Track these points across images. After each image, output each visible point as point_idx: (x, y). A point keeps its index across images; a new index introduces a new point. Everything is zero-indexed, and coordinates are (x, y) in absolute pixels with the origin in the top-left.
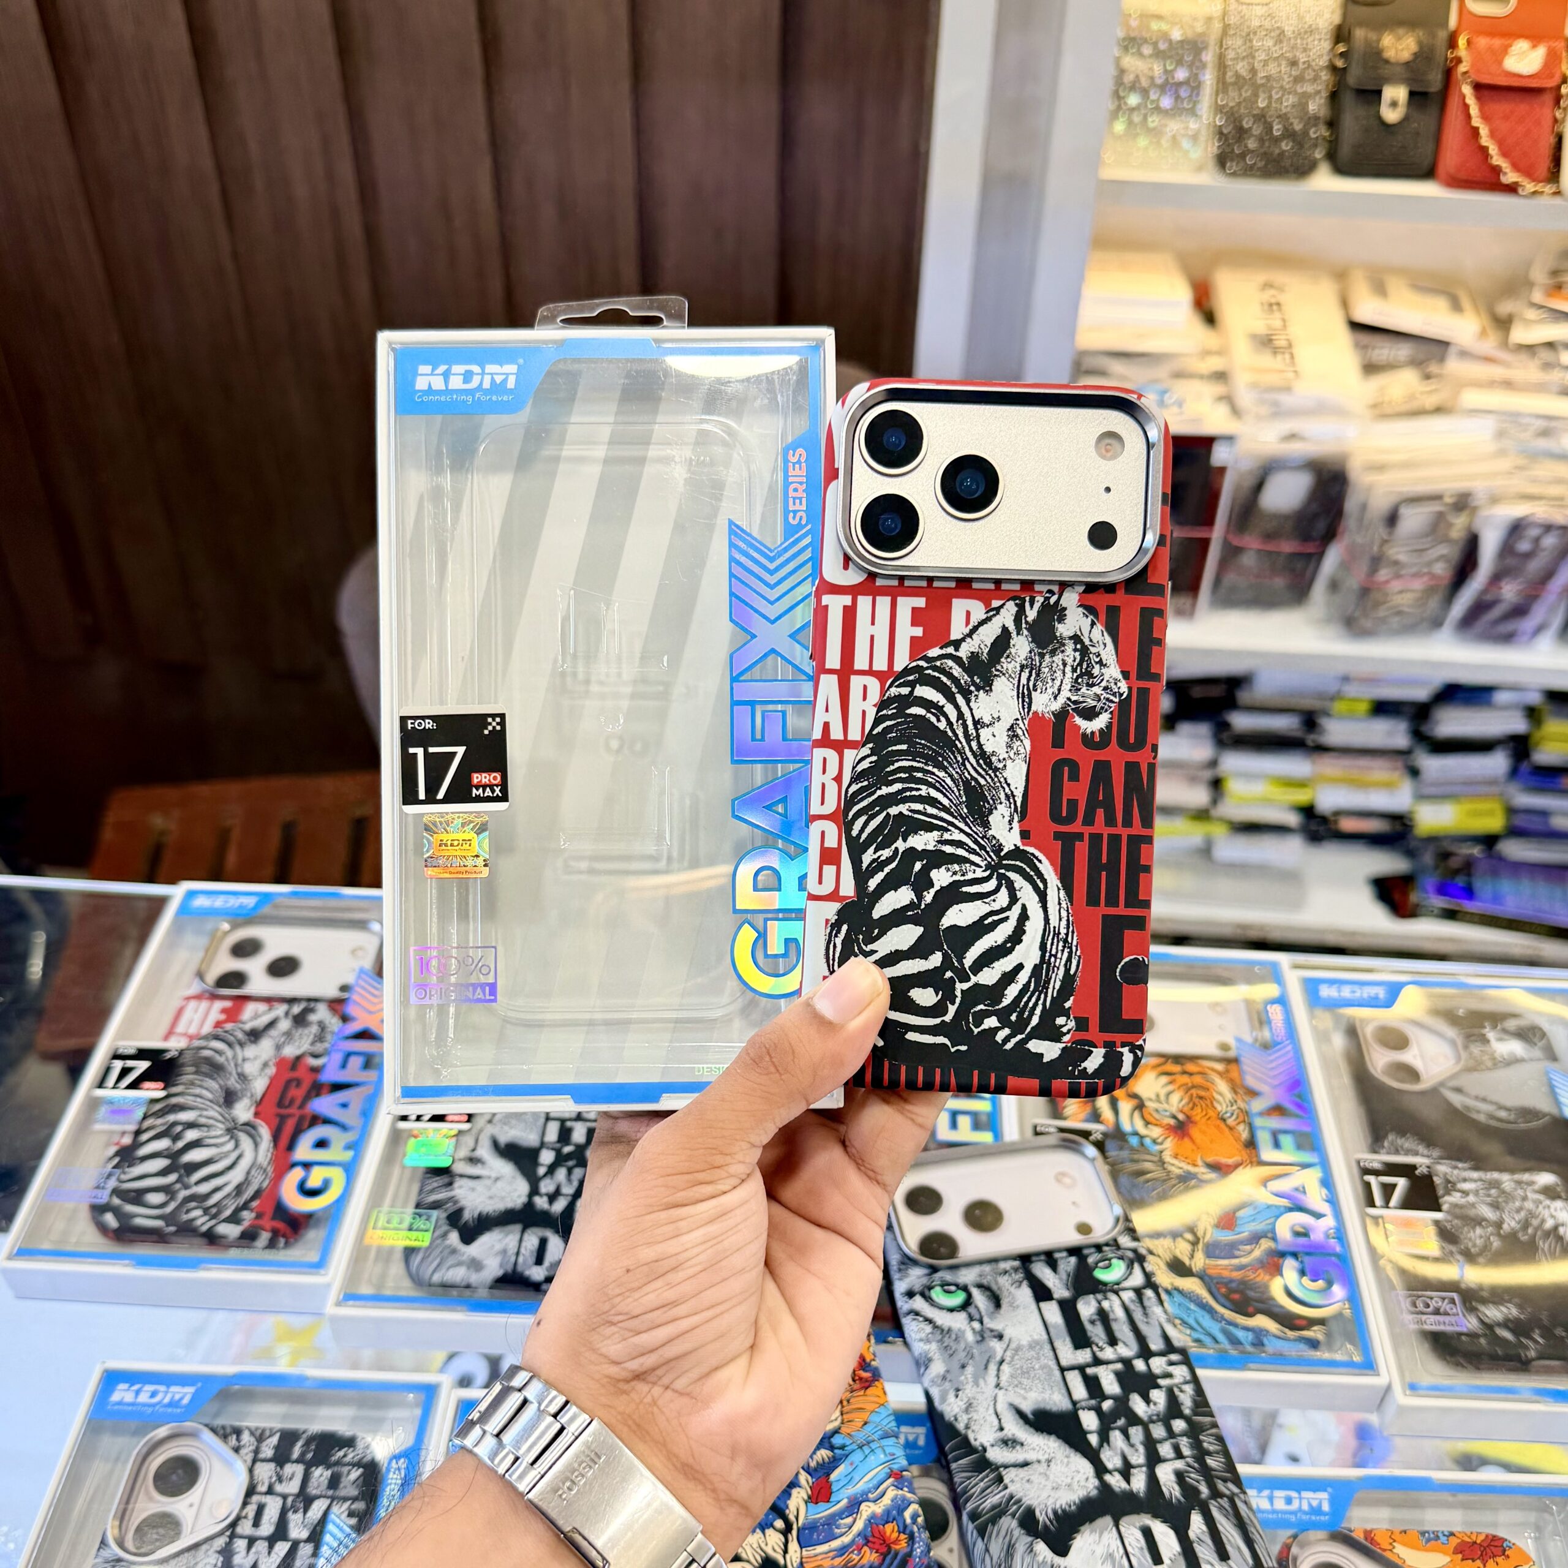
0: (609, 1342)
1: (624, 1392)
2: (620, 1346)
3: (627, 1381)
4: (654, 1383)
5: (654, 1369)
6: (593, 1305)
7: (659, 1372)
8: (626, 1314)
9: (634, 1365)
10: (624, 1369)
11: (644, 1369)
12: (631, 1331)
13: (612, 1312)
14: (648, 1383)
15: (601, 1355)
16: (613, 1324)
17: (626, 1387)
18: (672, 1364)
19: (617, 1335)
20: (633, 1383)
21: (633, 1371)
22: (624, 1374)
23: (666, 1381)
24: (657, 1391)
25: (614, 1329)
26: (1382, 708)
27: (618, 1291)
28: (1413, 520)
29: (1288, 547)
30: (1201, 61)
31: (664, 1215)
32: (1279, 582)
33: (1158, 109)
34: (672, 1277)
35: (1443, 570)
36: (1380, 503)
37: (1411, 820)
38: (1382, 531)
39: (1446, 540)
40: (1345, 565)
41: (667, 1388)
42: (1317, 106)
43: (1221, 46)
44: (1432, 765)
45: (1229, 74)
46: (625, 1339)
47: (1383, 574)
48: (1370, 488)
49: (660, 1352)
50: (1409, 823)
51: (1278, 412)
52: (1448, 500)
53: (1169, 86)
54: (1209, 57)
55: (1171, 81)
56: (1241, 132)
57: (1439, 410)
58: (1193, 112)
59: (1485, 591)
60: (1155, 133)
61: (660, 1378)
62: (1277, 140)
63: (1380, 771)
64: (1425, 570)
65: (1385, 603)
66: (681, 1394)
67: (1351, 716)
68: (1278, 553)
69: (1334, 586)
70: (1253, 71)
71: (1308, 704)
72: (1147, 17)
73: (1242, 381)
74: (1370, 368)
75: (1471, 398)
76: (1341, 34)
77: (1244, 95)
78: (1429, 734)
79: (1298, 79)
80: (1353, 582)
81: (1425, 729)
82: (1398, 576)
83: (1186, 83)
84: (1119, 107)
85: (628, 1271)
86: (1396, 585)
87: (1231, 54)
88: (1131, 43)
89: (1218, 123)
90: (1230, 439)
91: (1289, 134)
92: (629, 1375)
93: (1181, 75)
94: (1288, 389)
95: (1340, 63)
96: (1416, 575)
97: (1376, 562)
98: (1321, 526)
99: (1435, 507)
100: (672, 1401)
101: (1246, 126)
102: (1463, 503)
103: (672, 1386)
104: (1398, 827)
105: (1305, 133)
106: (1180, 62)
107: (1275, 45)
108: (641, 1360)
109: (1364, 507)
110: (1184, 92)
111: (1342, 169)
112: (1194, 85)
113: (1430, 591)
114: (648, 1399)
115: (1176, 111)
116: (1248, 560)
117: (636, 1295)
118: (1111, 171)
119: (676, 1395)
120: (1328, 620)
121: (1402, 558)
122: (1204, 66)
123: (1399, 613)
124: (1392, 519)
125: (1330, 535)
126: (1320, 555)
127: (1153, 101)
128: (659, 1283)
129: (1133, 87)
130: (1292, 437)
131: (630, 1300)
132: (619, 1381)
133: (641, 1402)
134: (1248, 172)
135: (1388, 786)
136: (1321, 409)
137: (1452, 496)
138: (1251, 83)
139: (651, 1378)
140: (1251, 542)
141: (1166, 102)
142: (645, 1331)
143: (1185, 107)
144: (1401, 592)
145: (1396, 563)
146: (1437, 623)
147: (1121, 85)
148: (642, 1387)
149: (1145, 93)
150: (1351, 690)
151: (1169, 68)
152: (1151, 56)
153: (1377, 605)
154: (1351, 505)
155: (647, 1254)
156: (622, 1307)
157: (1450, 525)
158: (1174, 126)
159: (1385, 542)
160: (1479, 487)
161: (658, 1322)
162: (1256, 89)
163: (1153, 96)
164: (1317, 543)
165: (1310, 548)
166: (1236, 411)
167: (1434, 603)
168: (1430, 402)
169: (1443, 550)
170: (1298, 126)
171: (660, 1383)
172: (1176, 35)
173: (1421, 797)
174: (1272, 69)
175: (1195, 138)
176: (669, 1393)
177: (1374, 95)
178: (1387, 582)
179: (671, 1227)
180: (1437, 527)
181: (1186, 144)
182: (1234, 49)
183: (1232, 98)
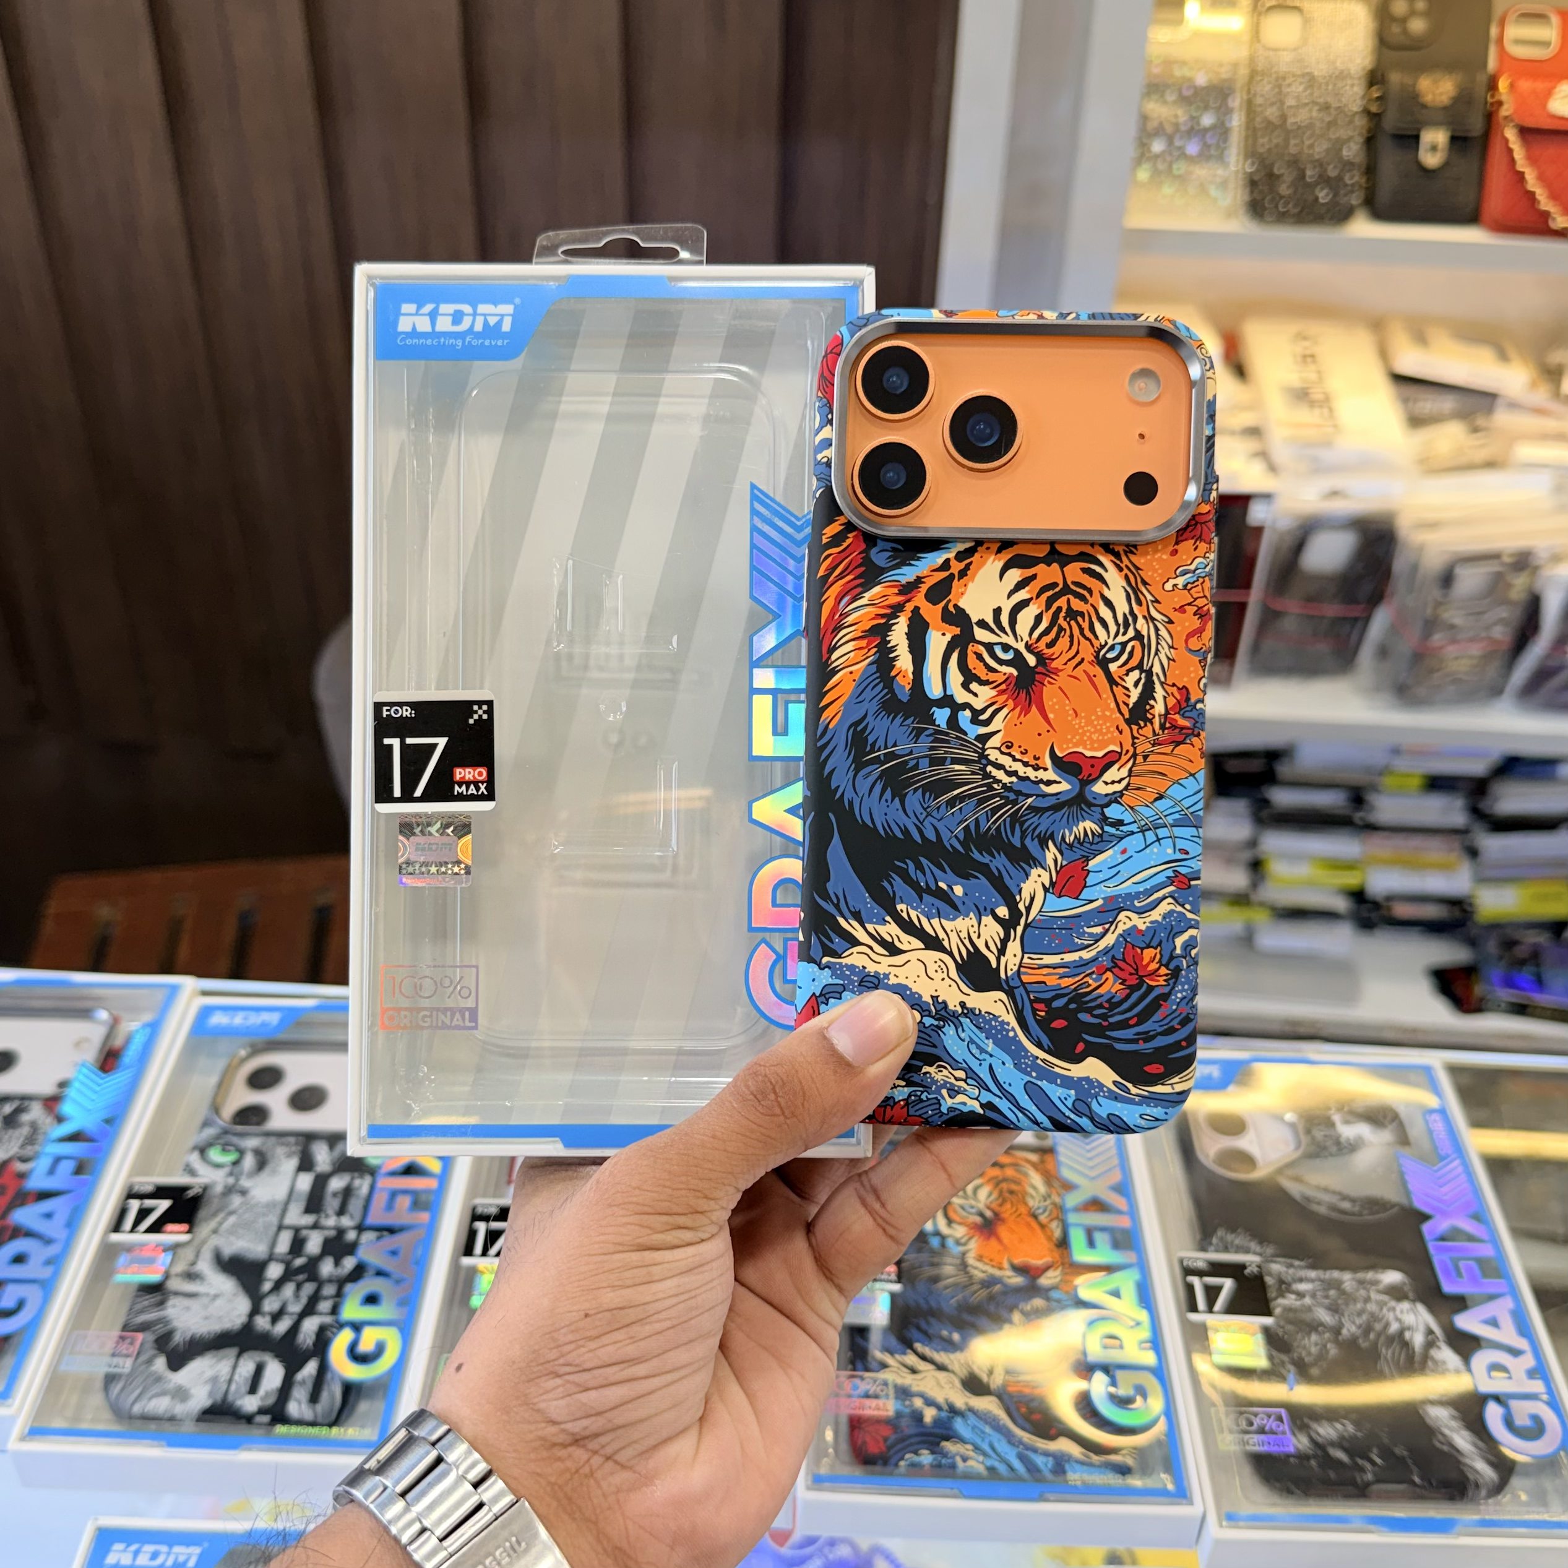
0: (550, 1395)
1: (559, 1459)
2: (562, 1402)
3: (564, 1446)
4: (595, 1452)
5: (597, 1435)
6: (534, 1352)
7: (603, 1440)
8: (577, 1366)
9: (576, 1427)
10: (563, 1431)
11: (587, 1433)
12: (577, 1385)
13: (561, 1361)
14: (587, 1450)
15: (538, 1411)
16: (559, 1376)
17: (563, 1453)
18: (620, 1432)
19: (561, 1389)
20: (571, 1449)
21: (573, 1434)
22: (561, 1438)
23: (609, 1450)
24: (596, 1460)
25: (559, 1381)
26: (1436, 784)
27: (571, 1337)
28: (1469, 581)
29: (1332, 610)
30: (1226, 105)
31: (635, 1257)
32: (1323, 647)
33: (1183, 156)
34: (635, 1328)
35: (1502, 634)
36: (1433, 561)
37: (1471, 905)
38: (1436, 593)
39: (1506, 602)
40: (1394, 629)
41: (608, 1458)
42: (1353, 151)
43: (1249, 92)
44: (1494, 845)
45: (1258, 119)
46: (570, 1395)
47: (1438, 638)
48: (1421, 548)
49: (608, 1415)
50: (1469, 909)
51: (1318, 468)
52: (1507, 559)
53: (1194, 131)
54: (1236, 102)
55: (1197, 128)
56: (1272, 178)
57: (1490, 465)
58: (1221, 158)
59: (1548, 656)
60: (1182, 179)
61: (603, 1447)
62: (1311, 186)
63: (1435, 850)
64: (1484, 634)
65: (1438, 670)
66: (623, 1467)
67: (1400, 792)
68: (1323, 617)
69: (1383, 652)
70: (1284, 117)
71: (1356, 778)
72: (1168, 63)
73: (1278, 438)
74: (1416, 421)
75: (1526, 452)
76: (1374, 78)
77: (1275, 141)
78: (1488, 811)
79: (1331, 124)
80: (1406, 646)
81: (1483, 805)
82: (1454, 641)
83: (1213, 127)
84: (1143, 154)
85: (586, 1315)
86: (1451, 650)
87: (1259, 100)
88: (1155, 88)
89: (1249, 170)
90: (1267, 497)
91: (1324, 180)
92: (569, 1439)
93: (1207, 120)
94: (1327, 444)
95: (1374, 109)
96: (1471, 640)
97: (1431, 625)
98: (1367, 588)
99: (1493, 567)
100: (612, 1474)
101: (1276, 171)
102: (1523, 562)
103: (617, 1457)
104: (1457, 913)
105: (1340, 178)
106: (1206, 108)
107: (1305, 89)
108: (585, 1422)
109: (1415, 568)
110: (1210, 140)
111: (1382, 213)
112: (1222, 130)
113: (1487, 657)
114: (586, 1470)
115: (1204, 156)
116: (1289, 625)
117: (593, 1345)
118: (1139, 219)
119: (618, 1467)
120: (1377, 689)
121: (1458, 621)
122: (1229, 111)
123: (1456, 681)
124: (1447, 579)
125: (1376, 598)
126: (1367, 620)
127: (1180, 148)
128: (619, 1335)
129: (1159, 131)
130: (1334, 494)
131: (583, 1350)
132: (554, 1445)
133: (577, 1471)
134: (1282, 218)
135: (1445, 868)
136: (1367, 464)
137: (1512, 555)
138: (1279, 126)
139: (593, 1445)
140: (1292, 605)
141: (1192, 148)
142: (596, 1388)
143: (1213, 150)
144: (1456, 658)
145: (1452, 627)
146: (1496, 691)
147: (1146, 131)
148: (579, 1454)
149: (1170, 140)
150: (1401, 764)
151: (1195, 114)
152: (1175, 102)
153: (1431, 671)
154: (1399, 565)
155: (610, 1298)
156: (570, 1358)
157: (1509, 586)
158: (1201, 172)
159: (1438, 604)
160: (1540, 544)
161: (612, 1379)
162: (1288, 134)
163: (1178, 143)
164: (1362, 606)
165: (1355, 611)
166: (1272, 468)
167: (1492, 671)
168: (1481, 455)
169: (1503, 612)
170: (1332, 172)
171: (602, 1452)
172: (1201, 80)
173: (1482, 880)
174: (1302, 117)
175: (1224, 185)
176: (610, 1465)
177: (1410, 140)
178: (1441, 648)
179: (644, 1271)
180: (1497, 585)
181: (1213, 191)
182: (1262, 96)
183: (1264, 143)
